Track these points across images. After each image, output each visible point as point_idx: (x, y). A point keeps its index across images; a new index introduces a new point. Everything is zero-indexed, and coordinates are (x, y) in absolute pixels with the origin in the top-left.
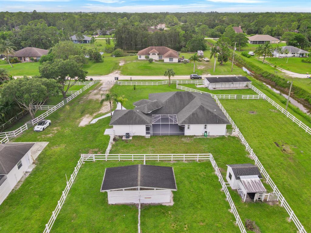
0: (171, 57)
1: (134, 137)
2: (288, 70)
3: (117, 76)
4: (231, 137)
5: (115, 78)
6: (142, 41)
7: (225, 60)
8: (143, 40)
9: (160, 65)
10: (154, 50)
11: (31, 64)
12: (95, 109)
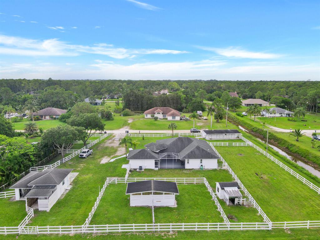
0: (174, 116)
1: (145, 169)
2: (275, 126)
3: (127, 130)
4: (221, 170)
5: (126, 131)
6: (147, 103)
7: (221, 118)
8: (149, 102)
9: (164, 122)
10: (159, 110)
11: (51, 121)
12: (112, 153)
